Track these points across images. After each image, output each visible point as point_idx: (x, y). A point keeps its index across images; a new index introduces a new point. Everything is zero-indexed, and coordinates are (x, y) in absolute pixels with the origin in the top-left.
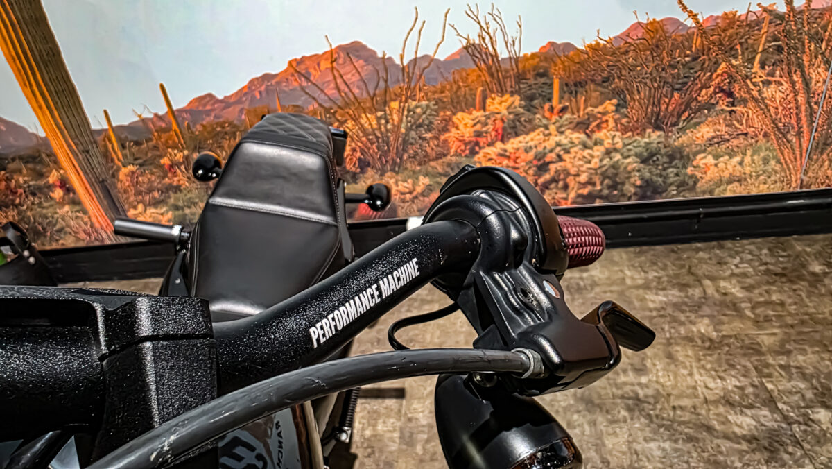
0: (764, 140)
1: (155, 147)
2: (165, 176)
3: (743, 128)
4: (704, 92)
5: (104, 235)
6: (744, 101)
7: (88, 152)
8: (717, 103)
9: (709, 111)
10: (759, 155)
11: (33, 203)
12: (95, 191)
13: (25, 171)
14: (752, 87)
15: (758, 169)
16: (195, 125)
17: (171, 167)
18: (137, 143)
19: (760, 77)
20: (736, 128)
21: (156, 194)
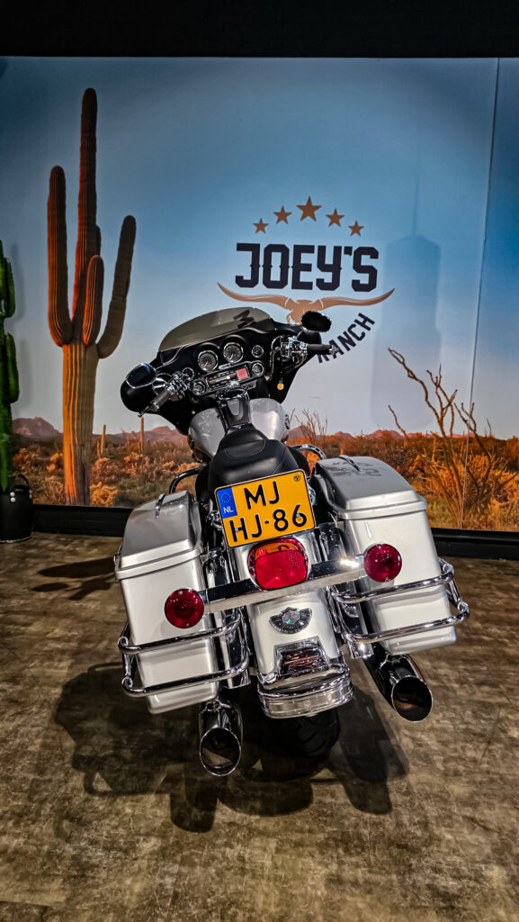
0: (441, 498)
1: (125, 450)
2: (124, 467)
3: (430, 489)
4: (411, 468)
5: (68, 499)
6: (429, 476)
7: (83, 445)
10: (440, 505)
11: (32, 471)
12: (76, 469)
13: (38, 451)
14: (432, 469)
16: (153, 440)
17: (129, 462)
18: (115, 446)
19: (436, 465)
20: (427, 489)
21: (113, 477)
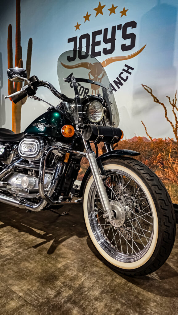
0: (175, 183)
3: (167, 177)
4: (154, 161)
6: (167, 168)
8: (159, 166)
9: (157, 168)
10: (174, 189)
14: (169, 163)
15: (174, 194)
19: (171, 160)
20: (166, 176)
